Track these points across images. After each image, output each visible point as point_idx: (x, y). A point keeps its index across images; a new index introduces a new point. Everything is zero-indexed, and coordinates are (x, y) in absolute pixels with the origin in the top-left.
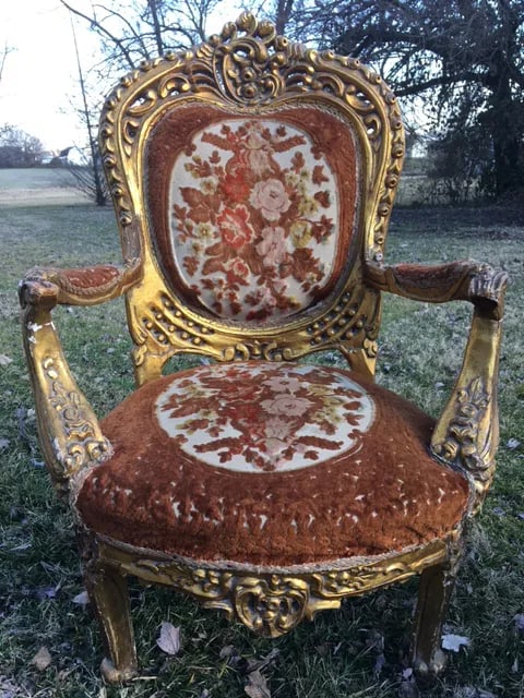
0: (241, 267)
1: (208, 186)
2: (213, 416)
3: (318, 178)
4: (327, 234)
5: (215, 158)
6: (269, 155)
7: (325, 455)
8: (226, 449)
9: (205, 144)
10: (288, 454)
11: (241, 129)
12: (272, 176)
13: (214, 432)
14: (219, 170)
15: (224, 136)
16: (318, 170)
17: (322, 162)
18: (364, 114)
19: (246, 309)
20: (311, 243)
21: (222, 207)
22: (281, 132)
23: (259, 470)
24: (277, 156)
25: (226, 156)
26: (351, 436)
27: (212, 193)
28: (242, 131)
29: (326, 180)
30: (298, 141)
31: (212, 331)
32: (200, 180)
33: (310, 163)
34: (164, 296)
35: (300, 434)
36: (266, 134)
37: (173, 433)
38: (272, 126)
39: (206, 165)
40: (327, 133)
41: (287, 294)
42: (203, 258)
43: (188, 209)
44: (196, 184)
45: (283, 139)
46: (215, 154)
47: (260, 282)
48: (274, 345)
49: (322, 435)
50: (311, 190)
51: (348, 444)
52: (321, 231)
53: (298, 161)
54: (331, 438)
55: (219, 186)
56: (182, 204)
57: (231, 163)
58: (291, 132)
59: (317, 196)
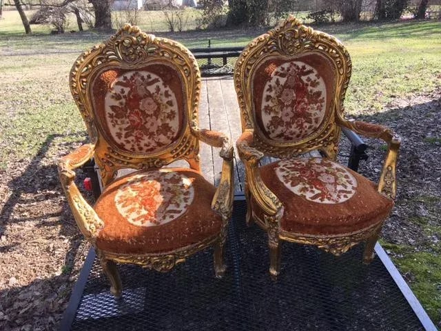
0: (140, 134)
1: (121, 104)
2: (137, 206)
3: (167, 95)
4: (174, 117)
5: (123, 91)
6: (145, 88)
7: (176, 216)
8: (143, 219)
9: (117, 86)
10: (164, 217)
11: (132, 77)
12: (147, 96)
13: (139, 213)
14: (125, 97)
15: (125, 82)
16: (166, 92)
17: (168, 89)
18: (183, 66)
19: (145, 148)
20: (168, 121)
21: (129, 111)
22: (149, 77)
23: (155, 225)
24: (149, 88)
25: (127, 90)
26: (185, 207)
27: (123, 106)
28: (132, 78)
29: (170, 96)
30: (156, 80)
31: (131, 158)
32: (118, 102)
33: (163, 89)
34: (109, 148)
35: (168, 209)
36: (143, 78)
37: (124, 215)
38: (145, 74)
39: (120, 95)
40: (168, 76)
41: (161, 141)
42: (124, 133)
43: (114, 114)
44: (116, 103)
45: (150, 80)
46: (122, 90)
47: (149, 138)
48: (158, 160)
49: (175, 209)
50: (165, 100)
51: (184, 210)
52: (171, 116)
53: (158, 89)
54: (178, 209)
55: (126, 103)
56: (111, 112)
57: (129, 93)
58: (154, 77)
59: (167, 103)
